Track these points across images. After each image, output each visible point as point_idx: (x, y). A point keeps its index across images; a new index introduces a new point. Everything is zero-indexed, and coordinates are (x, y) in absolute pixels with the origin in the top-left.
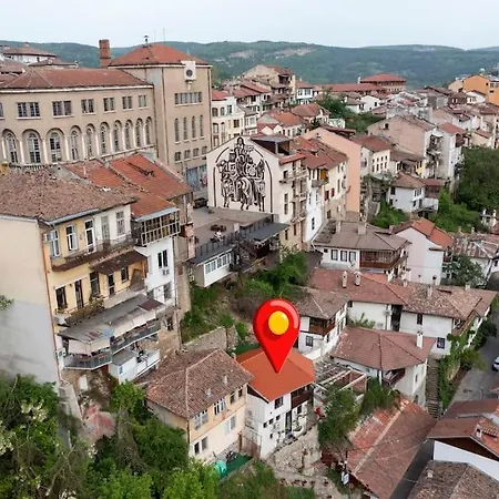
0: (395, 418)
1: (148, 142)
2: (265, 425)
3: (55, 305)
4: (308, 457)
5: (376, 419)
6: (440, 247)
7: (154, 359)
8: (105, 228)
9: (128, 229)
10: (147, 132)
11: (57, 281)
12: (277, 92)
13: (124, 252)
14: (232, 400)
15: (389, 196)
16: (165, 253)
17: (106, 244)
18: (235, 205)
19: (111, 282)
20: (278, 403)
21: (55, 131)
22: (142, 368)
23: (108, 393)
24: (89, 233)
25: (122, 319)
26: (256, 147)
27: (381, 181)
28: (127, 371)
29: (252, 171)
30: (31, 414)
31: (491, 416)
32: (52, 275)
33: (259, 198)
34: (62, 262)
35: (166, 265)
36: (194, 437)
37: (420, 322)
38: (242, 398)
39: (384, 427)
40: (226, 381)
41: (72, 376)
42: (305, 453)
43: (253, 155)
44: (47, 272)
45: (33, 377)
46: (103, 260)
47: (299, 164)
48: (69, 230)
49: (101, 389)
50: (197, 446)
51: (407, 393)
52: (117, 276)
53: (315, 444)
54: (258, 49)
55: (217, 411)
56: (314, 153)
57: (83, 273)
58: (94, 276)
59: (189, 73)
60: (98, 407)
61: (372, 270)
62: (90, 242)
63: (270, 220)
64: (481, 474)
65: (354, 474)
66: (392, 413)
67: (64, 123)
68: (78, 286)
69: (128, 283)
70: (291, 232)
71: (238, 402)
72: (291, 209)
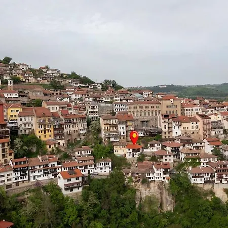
2: (128, 153)
3: (104, 129)
4: (134, 161)
7: (118, 140)
8: (113, 121)
9: (117, 122)
13: (116, 125)
16: (124, 127)
17: (113, 123)
20: (129, 150)
22: (115, 140)
24: (110, 122)
25: (112, 133)
28: (112, 140)
34: (105, 124)
35: (124, 129)
36: (115, 149)
41: (105, 138)
46: (112, 125)
47: (171, 120)
48: (107, 121)
50: (116, 151)
52: (114, 128)
53: (136, 160)
55: (119, 147)
57: (108, 126)
58: (110, 127)
59: (172, 101)
70: (167, 133)
71: (124, 148)
72: (167, 129)
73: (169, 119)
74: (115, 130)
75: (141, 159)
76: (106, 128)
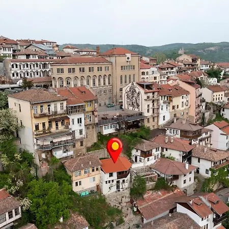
0: (169, 194)
1: (109, 84)
2: (106, 183)
3: (34, 129)
4: (124, 199)
5: (160, 193)
6: (225, 133)
7: (71, 153)
8: (56, 107)
9: (65, 108)
10: (109, 80)
11: (36, 122)
12: (187, 66)
13: (63, 116)
14: (93, 170)
15: (222, 112)
16: (81, 119)
17: (56, 112)
18: (131, 108)
19: (57, 125)
21: (68, 78)
22: (65, 155)
23: (51, 160)
24: (49, 108)
25: (58, 137)
26: (138, 86)
27: (216, 105)
28: (59, 154)
29: (136, 95)
30: (17, 157)
31: (201, 197)
32: (34, 119)
33: (138, 106)
34: (38, 116)
35: (81, 123)
36: (75, 179)
37: (199, 162)
38: (98, 171)
39: (161, 196)
40: (90, 163)
41: (39, 152)
42: (123, 197)
43: (136, 89)
44: (32, 118)
45: (28, 151)
46: (54, 117)
47: (156, 94)
48: (42, 106)
49: (49, 159)
50: (77, 183)
51: (180, 187)
52: (60, 124)
53: (128, 195)
54: (220, 46)
55: (85, 172)
56: (170, 90)
57: (46, 120)
58: (50, 122)
59: (128, 58)
60: (47, 164)
61: (185, 139)
62: (49, 111)
63: (141, 114)
64: (190, 219)
65: (139, 208)
66: (169, 193)
67: (72, 75)
68: (44, 124)
69: (64, 127)
70: (151, 120)
71: (96, 172)
72: (151, 111)
73: (153, 93)
74: (61, 128)
75: (137, 192)
76: (41, 128)
